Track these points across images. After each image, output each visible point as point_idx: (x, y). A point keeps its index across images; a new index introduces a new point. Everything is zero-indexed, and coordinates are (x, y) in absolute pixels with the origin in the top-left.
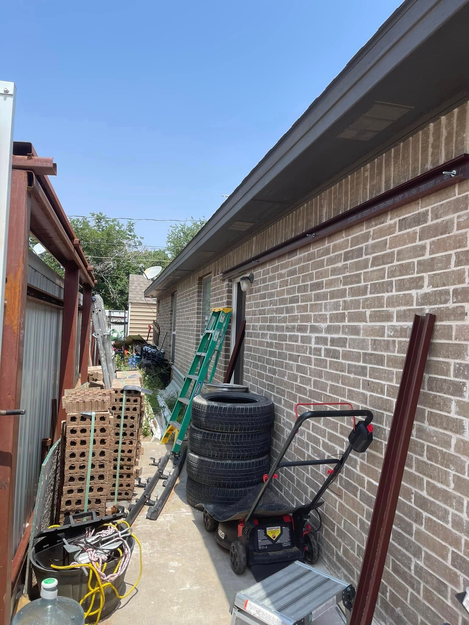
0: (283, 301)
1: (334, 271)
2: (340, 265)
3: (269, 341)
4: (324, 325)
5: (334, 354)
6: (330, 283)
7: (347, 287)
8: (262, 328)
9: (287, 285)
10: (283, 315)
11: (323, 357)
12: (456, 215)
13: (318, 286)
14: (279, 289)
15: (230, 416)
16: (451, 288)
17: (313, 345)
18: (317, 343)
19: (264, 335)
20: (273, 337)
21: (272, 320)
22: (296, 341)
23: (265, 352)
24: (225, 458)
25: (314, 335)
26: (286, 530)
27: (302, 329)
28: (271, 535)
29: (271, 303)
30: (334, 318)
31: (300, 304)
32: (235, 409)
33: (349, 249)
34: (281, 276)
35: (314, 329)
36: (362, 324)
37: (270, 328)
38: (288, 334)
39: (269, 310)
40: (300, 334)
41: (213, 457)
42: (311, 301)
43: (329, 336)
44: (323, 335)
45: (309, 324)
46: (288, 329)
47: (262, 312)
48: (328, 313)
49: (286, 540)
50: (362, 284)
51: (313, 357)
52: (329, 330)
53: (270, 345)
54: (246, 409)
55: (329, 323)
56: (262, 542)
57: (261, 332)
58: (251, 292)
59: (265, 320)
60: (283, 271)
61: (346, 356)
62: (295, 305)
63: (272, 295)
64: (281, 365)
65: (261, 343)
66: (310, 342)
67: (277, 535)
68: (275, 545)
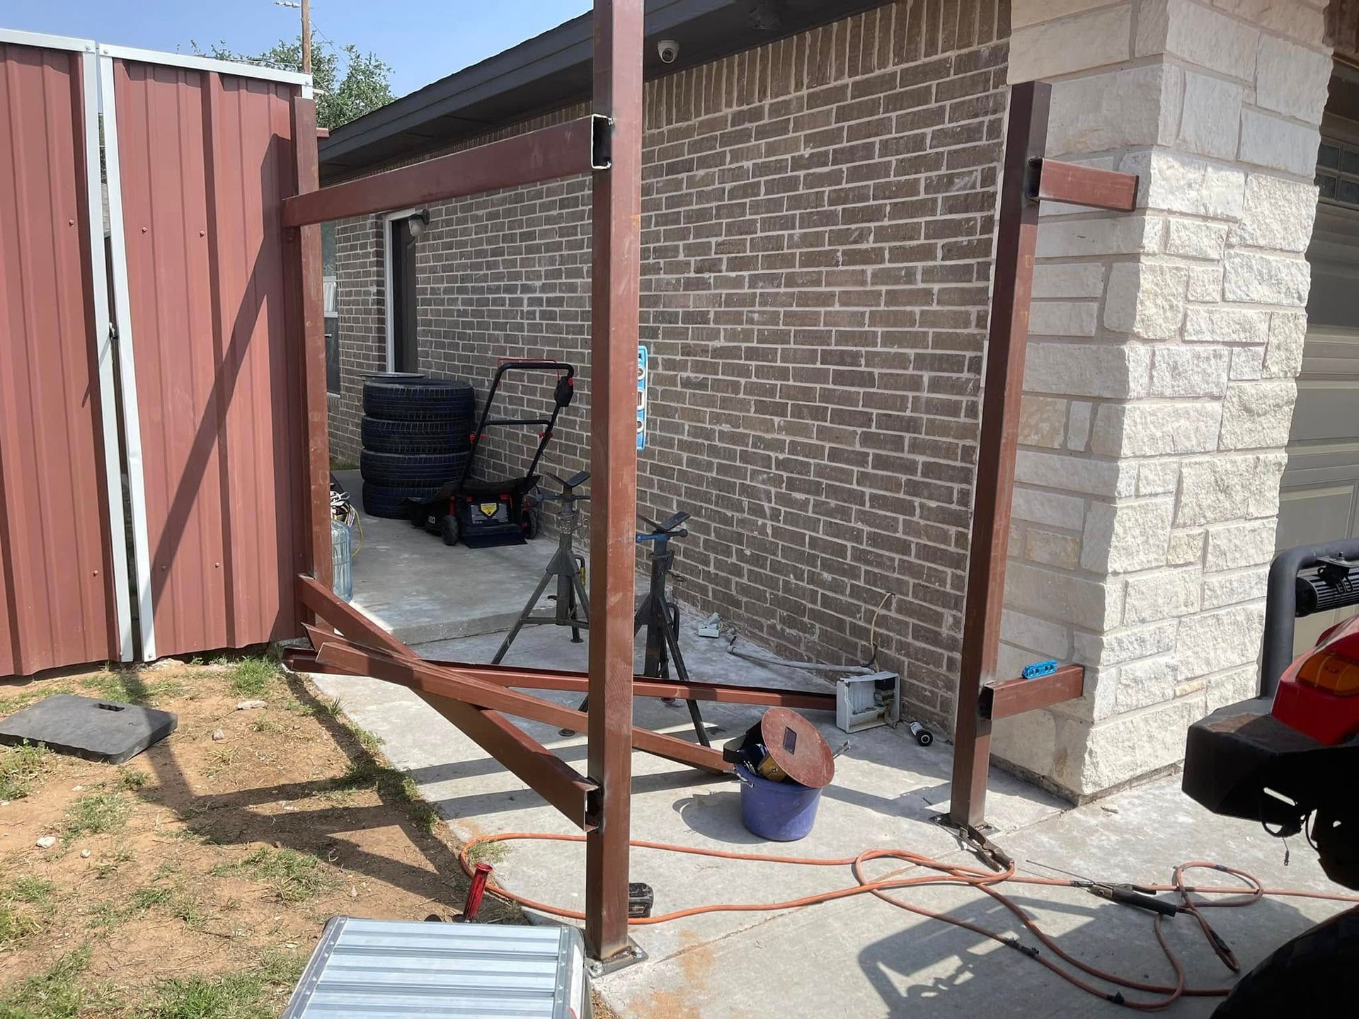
0: (480, 254)
1: (549, 220)
2: (554, 213)
3: (461, 308)
4: (538, 283)
5: (552, 316)
6: (544, 234)
7: (564, 239)
8: (447, 291)
9: (487, 232)
10: (481, 273)
11: (538, 321)
12: (655, 180)
13: (530, 236)
14: (474, 237)
15: (422, 399)
16: (652, 246)
17: (525, 308)
18: (529, 305)
19: (454, 301)
20: (468, 302)
21: (464, 279)
22: (503, 305)
23: (456, 324)
24: (418, 452)
25: (526, 296)
26: (503, 507)
27: (509, 289)
28: (486, 512)
29: (462, 255)
30: (549, 274)
31: (506, 257)
32: (427, 391)
33: (565, 196)
34: (476, 219)
35: (526, 289)
36: (579, 281)
37: (461, 290)
38: (490, 296)
39: (458, 265)
40: (507, 296)
41: (402, 452)
42: (521, 254)
43: (544, 296)
44: (538, 295)
45: (519, 283)
46: (490, 290)
47: (449, 268)
48: (542, 269)
49: (503, 516)
50: (579, 237)
51: (526, 322)
52: (544, 288)
53: (464, 314)
54: (442, 391)
55: (544, 281)
56: (475, 518)
57: (446, 297)
58: (425, 238)
59: (452, 279)
60: (480, 213)
61: (565, 316)
62: (500, 258)
63: (462, 244)
64: (481, 337)
65: (449, 313)
66: (521, 305)
67: (493, 511)
68: (490, 521)
